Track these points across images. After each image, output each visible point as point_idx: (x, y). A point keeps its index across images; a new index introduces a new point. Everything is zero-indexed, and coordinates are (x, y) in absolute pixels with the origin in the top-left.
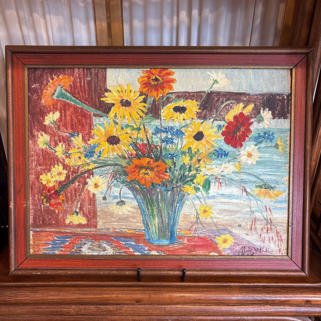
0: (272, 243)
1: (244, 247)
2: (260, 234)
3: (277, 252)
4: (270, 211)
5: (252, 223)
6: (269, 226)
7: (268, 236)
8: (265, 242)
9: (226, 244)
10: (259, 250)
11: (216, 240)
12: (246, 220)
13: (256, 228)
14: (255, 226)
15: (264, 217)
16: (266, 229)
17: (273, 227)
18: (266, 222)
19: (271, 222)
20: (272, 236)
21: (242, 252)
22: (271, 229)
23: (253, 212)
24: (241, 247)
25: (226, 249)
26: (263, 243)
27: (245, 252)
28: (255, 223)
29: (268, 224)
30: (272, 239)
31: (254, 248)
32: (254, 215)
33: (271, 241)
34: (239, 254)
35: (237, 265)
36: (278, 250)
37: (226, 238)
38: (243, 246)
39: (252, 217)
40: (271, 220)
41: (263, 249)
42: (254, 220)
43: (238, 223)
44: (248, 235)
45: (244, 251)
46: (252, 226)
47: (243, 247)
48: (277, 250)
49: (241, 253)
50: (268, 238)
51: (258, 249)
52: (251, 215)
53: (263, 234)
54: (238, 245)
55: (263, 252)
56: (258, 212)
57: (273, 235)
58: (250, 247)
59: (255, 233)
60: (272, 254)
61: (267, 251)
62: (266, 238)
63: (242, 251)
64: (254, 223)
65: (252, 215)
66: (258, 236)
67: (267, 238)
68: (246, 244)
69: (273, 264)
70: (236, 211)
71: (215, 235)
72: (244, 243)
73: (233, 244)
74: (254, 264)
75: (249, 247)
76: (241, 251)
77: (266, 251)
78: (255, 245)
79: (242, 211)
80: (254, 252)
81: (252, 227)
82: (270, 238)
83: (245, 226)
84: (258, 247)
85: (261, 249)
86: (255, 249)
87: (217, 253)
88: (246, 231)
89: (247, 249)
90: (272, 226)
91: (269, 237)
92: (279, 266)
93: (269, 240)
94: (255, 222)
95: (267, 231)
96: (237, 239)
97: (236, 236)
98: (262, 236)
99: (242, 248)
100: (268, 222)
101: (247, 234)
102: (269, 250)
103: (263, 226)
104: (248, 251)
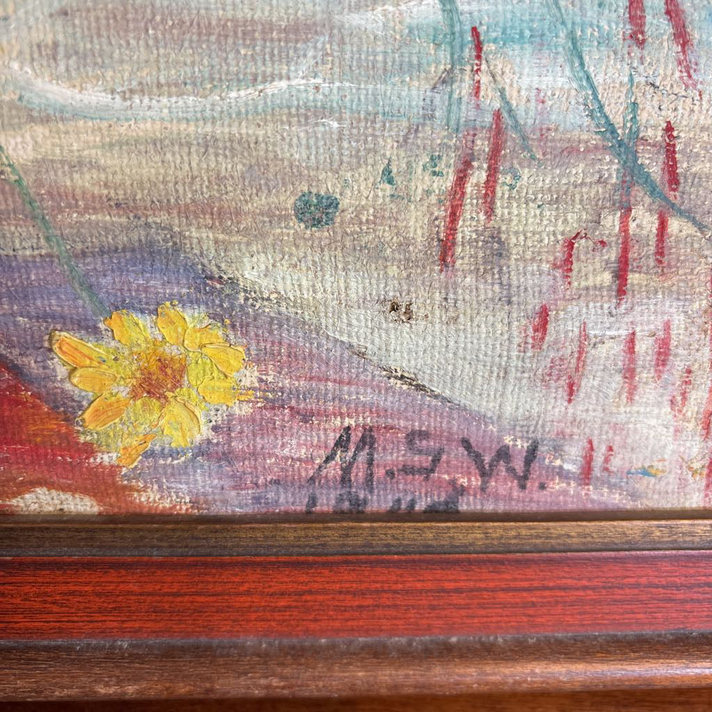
0: (649, 392)
1: (368, 439)
2: (534, 304)
3: (683, 483)
4: (682, 37)
5: (461, 180)
6: (644, 221)
7: (624, 333)
8: (588, 384)
9: (175, 409)
10: (519, 465)
11: (62, 371)
12: (389, 147)
13: (495, 236)
14: (490, 212)
15: (596, 110)
16: (613, 254)
17: (689, 229)
18: (612, 168)
19: (673, 178)
20: (667, 327)
21: (345, 480)
22: (660, 252)
23: (479, 47)
24: (332, 438)
25: (174, 454)
26: (562, 393)
27: (369, 478)
28: (491, 184)
29: (638, 192)
30: (663, 353)
31: (466, 444)
32: (484, 79)
33: (644, 375)
34: (313, 500)
35: (282, 603)
36: (696, 465)
37: (171, 351)
38: (347, 422)
39: (466, 112)
40: (670, 151)
41: (557, 450)
42: (483, 145)
43: (293, 173)
44: (408, 312)
45: (359, 473)
46: (454, 217)
47: (356, 437)
48: (685, 463)
49: (333, 495)
50: (618, 348)
51: (504, 454)
52: (447, 79)
53: (573, 309)
54: (306, 417)
55: (557, 485)
56: (539, 41)
57: (678, 321)
58: (424, 435)
59: (489, 290)
60: (634, 495)
61: (597, 472)
62: (602, 350)
63: (347, 470)
64: (478, 176)
65: (463, 87)
66: (520, 326)
67: (609, 352)
68: (388, 402)
69: (637, 585)
70: (268, 27)
71: (44, 317)
72: (367, 397)
73: (246, 410)
74: (459, 591)
75: (413, 437)
76: (333, 470)
77: (586, 474)
78: (482, 418)
79: (341, 36)
80: (463, 481)
81: (452, 229)
82: (644, 346)
83: (378, 218)
84: (508, 440)
85: (532, 454)
86: (478, 458)
87: (85, 491)
88: (393, 270)
89: (392, 455)
90: (674, 225)
91: (631, 341)
92: (683, 601)
93: (629, 373)
94: (493, 172)
95: (621, 274)
96: (291, 360)
97: (280, 321)
98: (564, 327)
99: (342, 443)
100: (633, 174)
101: (395, 308)
102: (616, 463)
103: (574, 220)
104: (407, 470)
